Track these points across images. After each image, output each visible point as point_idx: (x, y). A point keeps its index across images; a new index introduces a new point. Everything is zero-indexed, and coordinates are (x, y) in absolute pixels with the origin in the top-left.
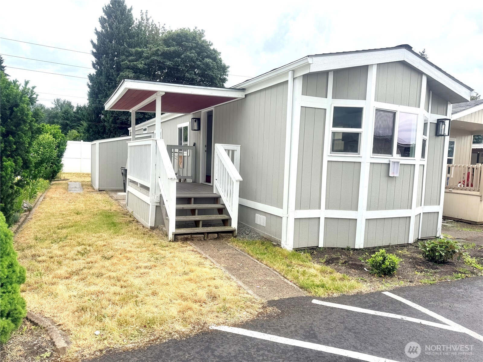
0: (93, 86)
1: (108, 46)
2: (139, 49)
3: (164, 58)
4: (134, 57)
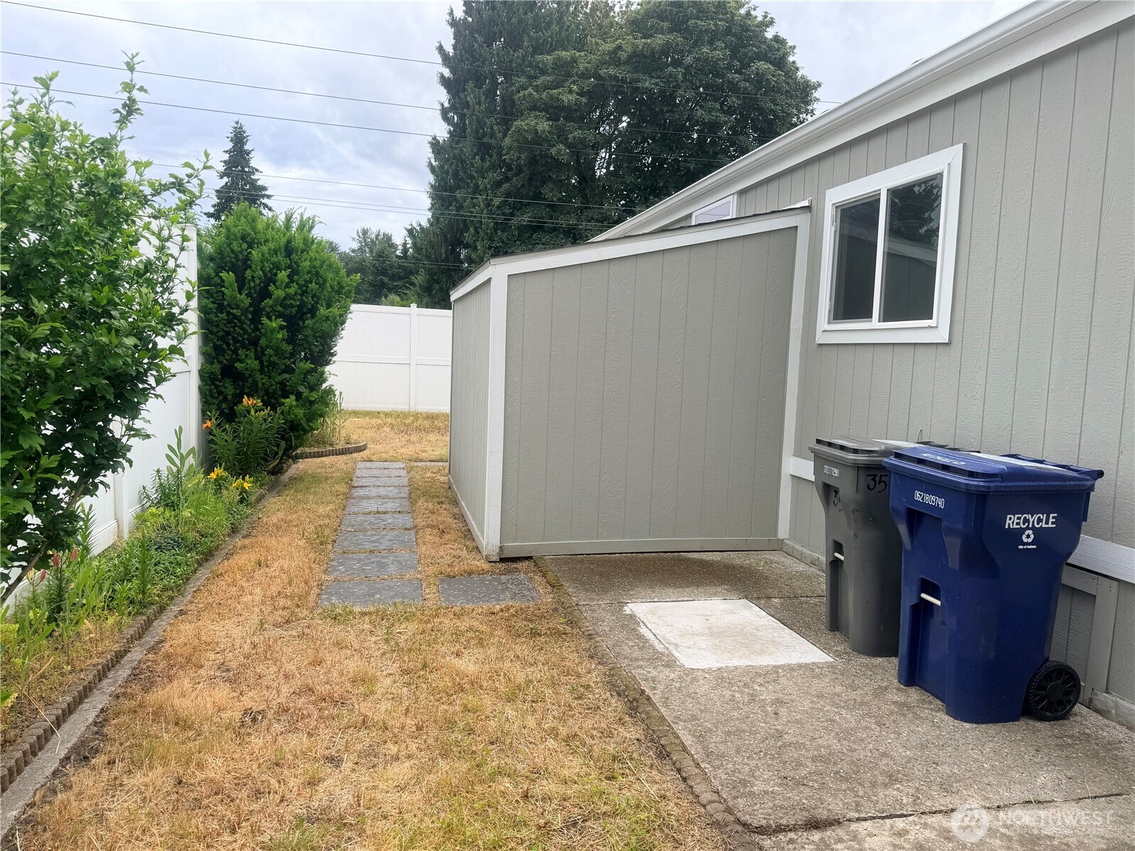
0: (441, 167)
1: (480, 55)
2: (565, 54)
3: (636, 70)
4: (549, 76)
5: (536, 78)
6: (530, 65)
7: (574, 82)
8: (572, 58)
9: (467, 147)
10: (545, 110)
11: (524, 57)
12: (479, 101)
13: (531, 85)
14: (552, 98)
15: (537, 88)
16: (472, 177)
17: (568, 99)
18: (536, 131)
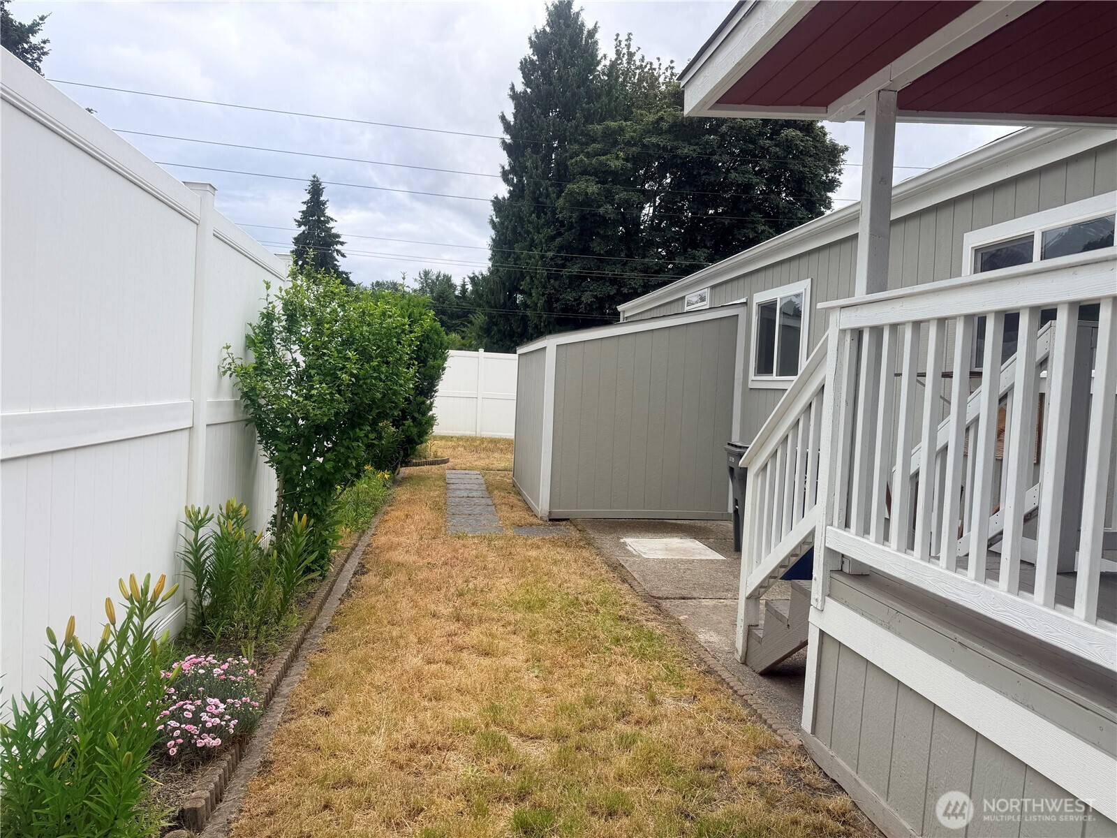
0: (502, 223)
1: (538, 125)
2: (613, 124)
3: (676, 138)
4: (598, 143)
5: (587, 144)
6: (582, 134)
7: (621, 149)
8: (619, 127)
9: (525, 206)
10: (595, 174)
11: (577, 127)
12: (537, 166)
13: (582, 152)
14: (601, 163)
15: (588, 155)
16: (528, 232)
17: (615, 164)
18: (587, 193)
